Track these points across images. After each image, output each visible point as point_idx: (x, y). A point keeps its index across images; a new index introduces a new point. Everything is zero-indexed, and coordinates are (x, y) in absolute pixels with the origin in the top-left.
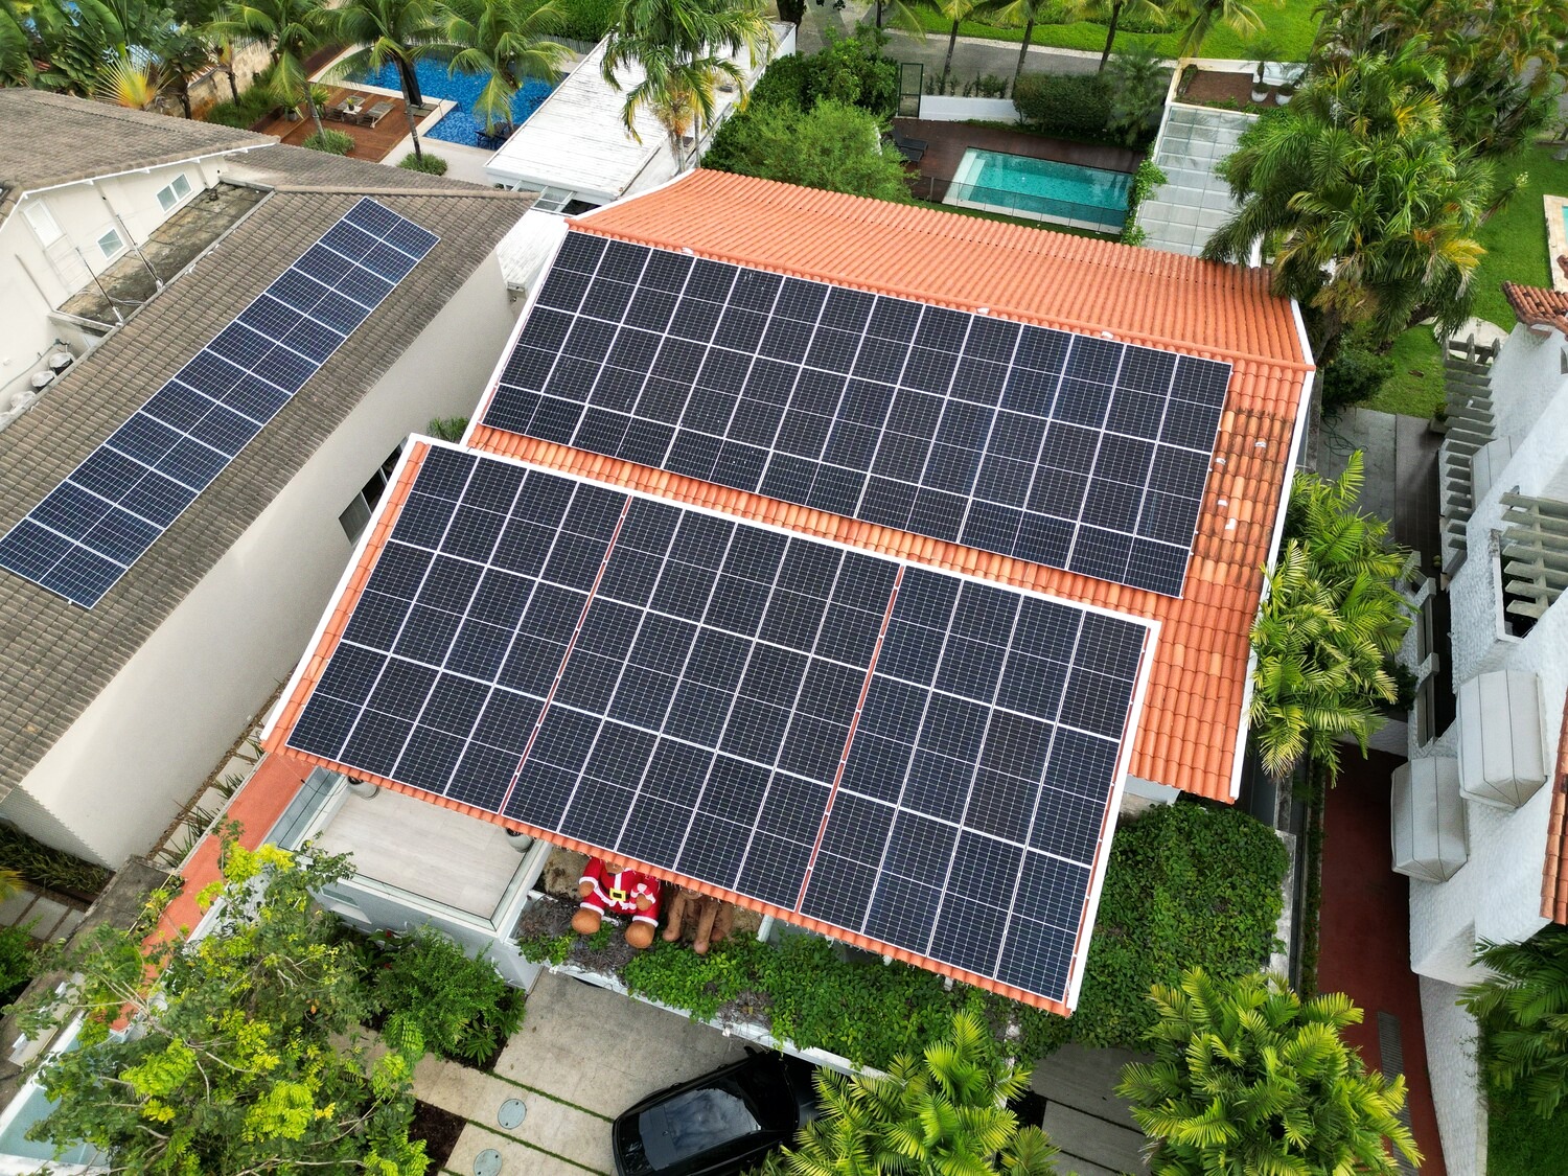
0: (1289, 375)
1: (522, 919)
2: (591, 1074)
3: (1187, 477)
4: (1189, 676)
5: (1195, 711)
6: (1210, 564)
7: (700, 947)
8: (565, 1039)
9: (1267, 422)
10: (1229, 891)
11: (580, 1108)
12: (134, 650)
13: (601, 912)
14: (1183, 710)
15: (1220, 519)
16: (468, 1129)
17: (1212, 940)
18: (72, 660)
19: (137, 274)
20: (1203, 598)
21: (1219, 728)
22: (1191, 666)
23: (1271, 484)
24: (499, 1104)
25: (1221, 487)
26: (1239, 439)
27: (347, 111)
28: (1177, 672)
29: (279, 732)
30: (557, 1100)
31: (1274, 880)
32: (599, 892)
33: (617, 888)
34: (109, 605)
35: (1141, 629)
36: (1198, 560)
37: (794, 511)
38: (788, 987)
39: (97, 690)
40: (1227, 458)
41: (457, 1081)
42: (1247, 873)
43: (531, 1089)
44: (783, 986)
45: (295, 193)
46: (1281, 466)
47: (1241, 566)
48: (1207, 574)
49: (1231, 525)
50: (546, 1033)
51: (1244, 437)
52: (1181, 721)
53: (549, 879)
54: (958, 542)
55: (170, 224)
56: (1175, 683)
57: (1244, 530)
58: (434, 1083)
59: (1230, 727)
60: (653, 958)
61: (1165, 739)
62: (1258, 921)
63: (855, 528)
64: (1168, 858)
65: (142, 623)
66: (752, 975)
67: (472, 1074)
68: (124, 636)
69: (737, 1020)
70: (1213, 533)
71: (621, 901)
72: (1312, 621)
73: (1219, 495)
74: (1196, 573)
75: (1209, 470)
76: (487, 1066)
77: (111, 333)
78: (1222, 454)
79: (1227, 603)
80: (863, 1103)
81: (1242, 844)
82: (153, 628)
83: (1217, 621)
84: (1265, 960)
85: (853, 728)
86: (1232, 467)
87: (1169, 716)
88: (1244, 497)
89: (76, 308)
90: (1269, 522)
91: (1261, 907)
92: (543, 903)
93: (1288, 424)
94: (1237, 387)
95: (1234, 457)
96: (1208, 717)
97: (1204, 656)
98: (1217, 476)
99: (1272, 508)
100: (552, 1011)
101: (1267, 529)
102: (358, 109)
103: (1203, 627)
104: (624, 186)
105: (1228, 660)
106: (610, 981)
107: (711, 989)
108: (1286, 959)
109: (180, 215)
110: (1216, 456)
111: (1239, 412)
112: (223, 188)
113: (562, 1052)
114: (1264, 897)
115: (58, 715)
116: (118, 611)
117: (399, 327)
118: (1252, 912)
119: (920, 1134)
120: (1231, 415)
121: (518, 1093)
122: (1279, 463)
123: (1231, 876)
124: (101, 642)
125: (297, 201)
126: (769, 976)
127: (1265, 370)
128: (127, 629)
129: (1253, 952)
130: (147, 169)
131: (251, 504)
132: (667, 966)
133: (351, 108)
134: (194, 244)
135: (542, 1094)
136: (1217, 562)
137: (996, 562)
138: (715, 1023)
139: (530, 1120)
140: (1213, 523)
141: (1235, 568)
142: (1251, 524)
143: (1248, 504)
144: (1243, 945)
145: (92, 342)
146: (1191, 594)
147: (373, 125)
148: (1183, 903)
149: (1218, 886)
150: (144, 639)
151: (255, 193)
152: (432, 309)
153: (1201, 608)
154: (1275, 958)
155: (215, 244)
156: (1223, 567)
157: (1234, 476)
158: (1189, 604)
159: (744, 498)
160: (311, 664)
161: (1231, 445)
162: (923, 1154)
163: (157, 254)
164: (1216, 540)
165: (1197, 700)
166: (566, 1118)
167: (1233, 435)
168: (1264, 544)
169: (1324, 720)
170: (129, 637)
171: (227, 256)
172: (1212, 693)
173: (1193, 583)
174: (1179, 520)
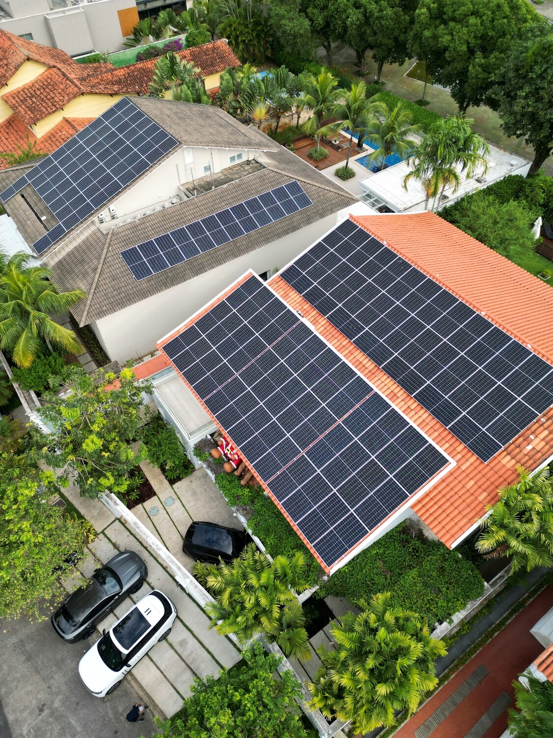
1: (200, 441)
2: (198, 506)
3: (523, 418)
4: (468, 494)
5: (460, 508)
7: (243, 482)
10: (444, 589)
11: (188, 513)
12: (142, 299)
13: (223, 454)
14: (456, 505)
15: (526, 443)
16: (155, 497)
17: (423, 600)
18: (125, 294)
19: (210, 182)
20: (496, 469)
21: (466, 520)
22: (472, 491)
24: (168, 496)
25: (536, 430)
27: (333, 142)
28: (464, 490)
29: (163, 343)
30: (184, 506)
31: (467, 597)
32: (224, 446)
33: (229, 448)
34: (143, 282)
35: (446, 461)
36: (505, 453)
37: (361, 354)
38: (261, 513)
39: (127, 306)
40: (547, 421)
41: (161, 482)
42: (458, 588)
43: (179, 498)
44: (260, 511)
45: (273, 171)
47: (522, 465)
48: (504, 460)
49: (529, 447)
50: (194, 485)
52: (452, 508)
53: (216, 434)
54: (412, 396)
55: (230, 168)
56: (460, 493)
57: (533, 452)
58: (155, 478)
59: (471, 521)
60: (227, 477)
61: (440, 511)
62: (448, 606)
63: (379, 371)
64: (428, 561)
65: (149, 292)
66: (253, 502)
67: (166, 482)
69: (240, 512)
70: (519, 446)
71: (229, 453)
72: (530, 501)
73: (533, 433)
74: (500, 458)
75: (535, 420)
76: (172, 482)
77: (190, 198)
78: (546, 418)
79: (505, 476)
80: (256, 561)
81: (465, 576)
82: (151, 295)
83: (496, 480)
84: (441, 623)
85: (321, 437)
86: (546, 425)
87: (449, 503)
88: (543, 439)
89: (187, 186)
90: (546, 455)
91: (453, 602)
92: (210, 440)
95: (550, 421)
96: (464, 513)
97: (480, 490)
98: (537, 425)
100: (200, 479)
101: (544, 457)
102: (337, 142)
103: (488, 480)
104: (407, 207)
105: (489, 497)
106: (212, 476)
107: (238, 498)
108: (450, 628)
109: (235, 166)
110: (542, 417)
112: (253, 162)
113: (194, 493)
114: (458, 600)
115: (113, 308)
116: (145, 285)
117: (280, 231)
118: (448, 602)
119: (259, 579)
121: (175, 497)
123: (450, 584)
124: (135, 293)
125: (272, 174)
126: (258, 505)
128: (144, 292)
129: (437, 616)
130: (227, 149)
131: (199, 270)
132: (230, 482)
133: (335, 141)
134: (232, 178)
135: (181, 502)
136: (512, 458)
137: (423, 411)
138: (234, 509)
139: (173, 507)
140: (521, 443)
141: (519, 465)
142: (538, 452)
143: (543, 443)
144: (434, 610)
145: (186, 199)
146: (492, 465)
147: (340, 150)
148: (423, 581)
149: (442, 584)
150: (147, 297)
151: (261, 166)
152: (295, 228)
153: (492, 472)
154: (445, 624)
155: (237, 181)
156: (513, 462)
157: (545, 429)
158: (488, 468)
159: (347, 341)
160: (181, 328)
161: (552, 416)
162: (257, 586)
163: (220, 177)
164: (518, 450)
165: (464, 504)
166: (183, 513)
168: (538, 463)
169: (514, 543)
170: (143, 295)
171: (239, 186)
172: (473, 506)
173: (496, 461)
174: (506, 433)
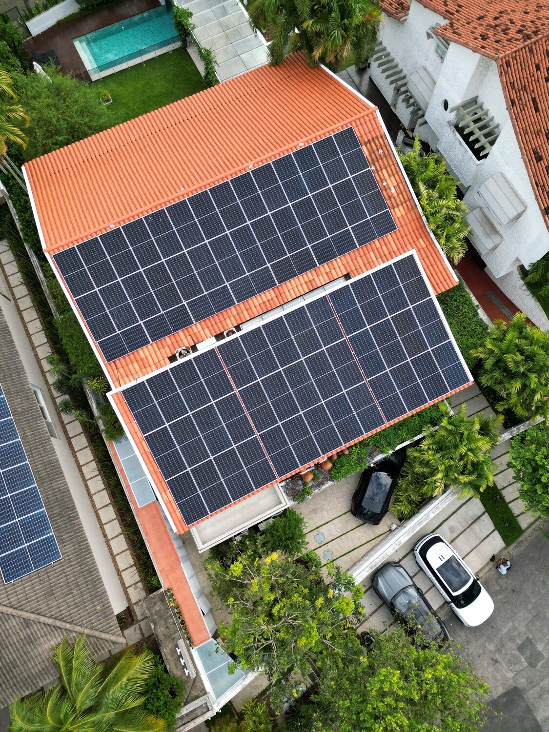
0: (370, 115)
1: (287, 494)
2: (328, 508)
3: (368, 182)
6: (396, 209)
8: (312, 507)
9: (376, 141)
10: (456, 303)
11: (336, 518)
12: (91, 552)
15: (388, 190)
17: (463, 321)
18: (79, 577)
20: (403, 223)
21: (439, 264)
23: (394, 165)
24: (314, 540)
25: (380, 178)
26: (373, 155)
30: (327, 523)
34: (65, 550)
35: (411, 256)
36: (393, 211)
38: (378, 439)
39: (99, 575)
40: (375, 165)
43: (317, 528)
46: (392, 155)
47: (406, 202)
48: (398, 213)
50: (305, 511)
51: (374, 152)
54: (318, 266)
57: (398, 189)
59: (441, 261)
60: (336, 468)
62: (468, 305)
63: (281, 289)
65: (81, 542)
68: (83, 552)
69: (372, 459)
70: (390, 198)
73: (382, 181)
74: (396, 217)
75: (373, 175)
78: (373, 165)
79: (411, 219)
82: (87, 540)
83: (412, 228)
84: (478, 314)
85: (356, 359)
86: (378, 167)
88: (389, 176)
91: (466, 300)
92: (288, 484)
93: (383, 137)
94: (359, 135)
95: (376, 163)
96: (433, 262)
97: (417, 243)
98: (377, 175)
99: (400, 174)
101: (404, 183)
103: (410, 233)
105: (424, 238)
106: (330, 483)
107: (360, 459)
108: (481, 309)
110: (371, 168)
111: (366, 144)
113: (315, 511)
114: (464, 296)
115: (100, 595)
116: (69, 548)
118: (465, 303)
120: (364, 147)
121: (315, 532)
122: (391, 154)
123: (453, 298)
124: (79, 562)
127: (362, 120)
128: (81, 550)
129: (474, 315)
132: (342, 466)
135: (322, 526)
136: (398, 207)
139: (326, 535)
140: (387, 194)
141: (404, 204)
142: (398, 185)
143: (392, 178)
146: (399, 225)
150: (89, 546)
153: (405, 227)
154: (479, 311)
156: (401, 207)
157: (381, 171)
158: (401, 229)
161: (372, 159)
164: (392, 199)
165: (426, 259)
166: (334, 525)
167: (370, 154)
168: (406, 188)
172: (428, 254)
173: (397, 220)
174: (378, 201)
